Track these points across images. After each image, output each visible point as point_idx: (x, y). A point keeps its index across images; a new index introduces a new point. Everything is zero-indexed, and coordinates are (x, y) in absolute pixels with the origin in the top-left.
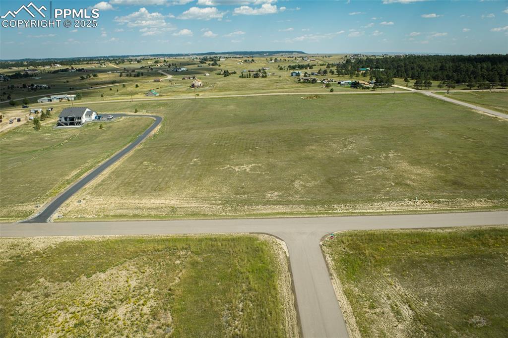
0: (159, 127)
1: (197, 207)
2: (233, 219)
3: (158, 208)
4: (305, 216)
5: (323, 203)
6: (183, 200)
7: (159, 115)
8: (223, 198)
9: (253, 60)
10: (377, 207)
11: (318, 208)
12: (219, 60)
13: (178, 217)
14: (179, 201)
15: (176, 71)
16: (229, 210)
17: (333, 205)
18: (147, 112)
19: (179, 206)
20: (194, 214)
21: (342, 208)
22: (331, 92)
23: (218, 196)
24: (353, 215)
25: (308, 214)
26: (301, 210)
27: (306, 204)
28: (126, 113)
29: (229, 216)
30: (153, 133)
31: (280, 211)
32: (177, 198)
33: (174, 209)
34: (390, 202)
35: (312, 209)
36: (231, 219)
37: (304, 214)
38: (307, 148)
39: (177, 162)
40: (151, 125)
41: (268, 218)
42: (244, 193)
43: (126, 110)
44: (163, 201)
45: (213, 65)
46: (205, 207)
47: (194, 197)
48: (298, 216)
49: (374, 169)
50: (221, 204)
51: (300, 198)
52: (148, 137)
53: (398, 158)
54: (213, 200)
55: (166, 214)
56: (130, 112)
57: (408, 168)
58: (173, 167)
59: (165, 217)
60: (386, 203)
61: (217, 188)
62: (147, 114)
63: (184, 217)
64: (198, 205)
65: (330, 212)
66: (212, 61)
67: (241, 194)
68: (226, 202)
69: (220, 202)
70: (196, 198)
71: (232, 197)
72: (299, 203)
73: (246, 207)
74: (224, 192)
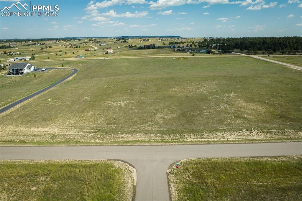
0: (74, 76)
1: (73, 135)
2: (98, 146)
3: (41, 135)
4: (159, 144)
5: (176, 132)
6: (64, 128)
7: (77, 69)
8: (96, 127)
9: (148, 40)
10: (220, 137)
11: (172, 136)
12: (128, 40)
13: (55, 143)
14: (60, 129)
15: (101, 45)
16: (98, 138)
17: (184, 134)
18: (69, 67)
19: (59, 134)
20: (69, 141)
21: (191, 137)
22: (193, 56)
23: (93, 125)
24: (200, 143)
25: (162, 142)
26: (157, 138)
27: (162, 133)
28: (56, 67)
29: (96, 143)
30: (68, 79)
31: (140, 139)
32: (59, 127)
33: (54, 136)
34: (231, 132)
35: (167, 138)
36: (97, 146)
37: (159, 142)
38: (171, 90)
39: (73, 99)
40: (69, 75)
41: (128, 145)
42: (114, 124)
43: (57, 65)
44: (47, 129)
45: (124, 42)
46: (79, 135)
47: (73, 126)
48: (153, 144)
49: (218, 105)
50: (93, 132)
51: (158, 127)
52: (63, 82)
53: (236, 97)
54: (87, 129)
55: (46, 141)
56: (58, 66)
57: (245, 104)
58: (68, 103)
59: (43, 143)
60: (227, 133)
61: (94, 119)
62: (70, 68)
63: (59, 143)
64: (74, 133)
65: (180, 140)
66: (124, 40)
67: (112, 124)
68: (98, 130)
69: (93, 131)
70: (74, 127)
71: (104, 127)
72: (157, 132)
73: (113, 135)
74: (99, 122)
